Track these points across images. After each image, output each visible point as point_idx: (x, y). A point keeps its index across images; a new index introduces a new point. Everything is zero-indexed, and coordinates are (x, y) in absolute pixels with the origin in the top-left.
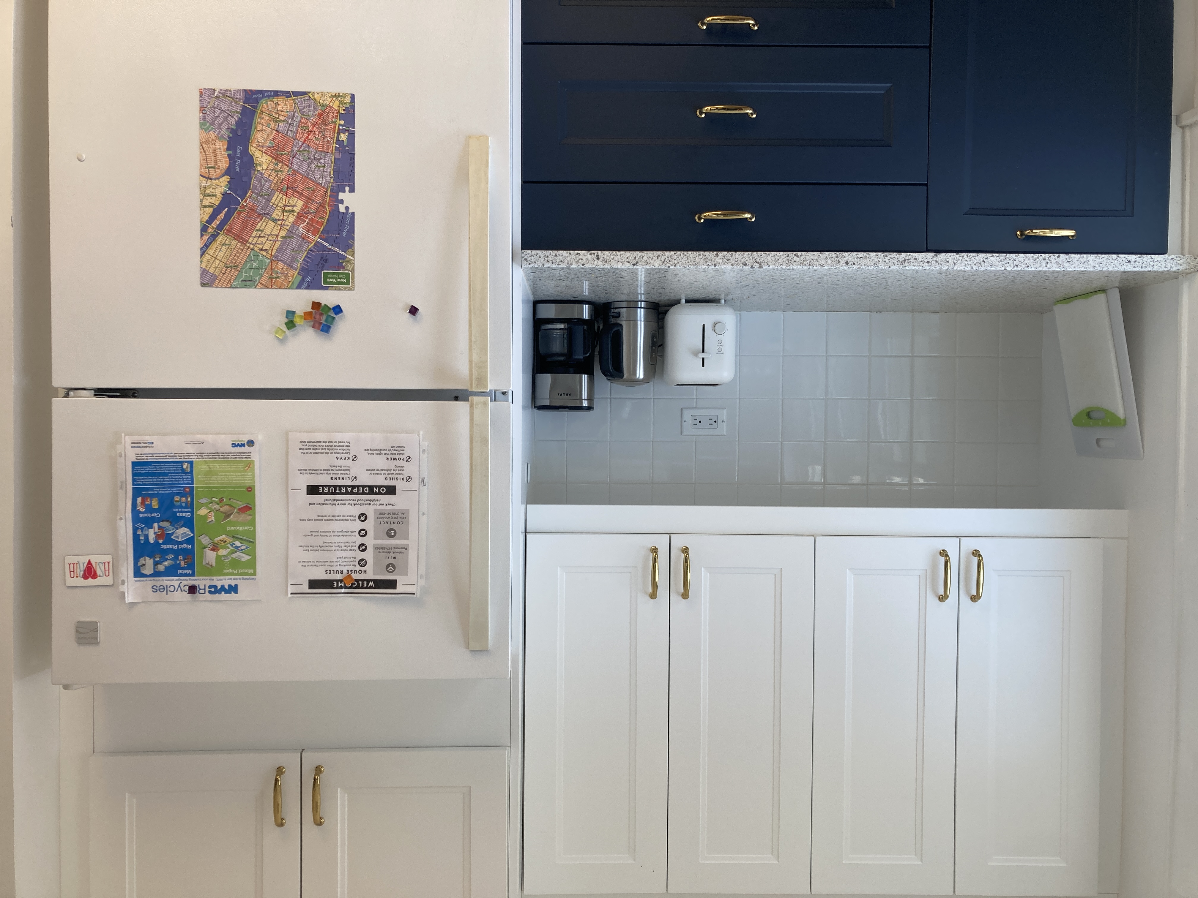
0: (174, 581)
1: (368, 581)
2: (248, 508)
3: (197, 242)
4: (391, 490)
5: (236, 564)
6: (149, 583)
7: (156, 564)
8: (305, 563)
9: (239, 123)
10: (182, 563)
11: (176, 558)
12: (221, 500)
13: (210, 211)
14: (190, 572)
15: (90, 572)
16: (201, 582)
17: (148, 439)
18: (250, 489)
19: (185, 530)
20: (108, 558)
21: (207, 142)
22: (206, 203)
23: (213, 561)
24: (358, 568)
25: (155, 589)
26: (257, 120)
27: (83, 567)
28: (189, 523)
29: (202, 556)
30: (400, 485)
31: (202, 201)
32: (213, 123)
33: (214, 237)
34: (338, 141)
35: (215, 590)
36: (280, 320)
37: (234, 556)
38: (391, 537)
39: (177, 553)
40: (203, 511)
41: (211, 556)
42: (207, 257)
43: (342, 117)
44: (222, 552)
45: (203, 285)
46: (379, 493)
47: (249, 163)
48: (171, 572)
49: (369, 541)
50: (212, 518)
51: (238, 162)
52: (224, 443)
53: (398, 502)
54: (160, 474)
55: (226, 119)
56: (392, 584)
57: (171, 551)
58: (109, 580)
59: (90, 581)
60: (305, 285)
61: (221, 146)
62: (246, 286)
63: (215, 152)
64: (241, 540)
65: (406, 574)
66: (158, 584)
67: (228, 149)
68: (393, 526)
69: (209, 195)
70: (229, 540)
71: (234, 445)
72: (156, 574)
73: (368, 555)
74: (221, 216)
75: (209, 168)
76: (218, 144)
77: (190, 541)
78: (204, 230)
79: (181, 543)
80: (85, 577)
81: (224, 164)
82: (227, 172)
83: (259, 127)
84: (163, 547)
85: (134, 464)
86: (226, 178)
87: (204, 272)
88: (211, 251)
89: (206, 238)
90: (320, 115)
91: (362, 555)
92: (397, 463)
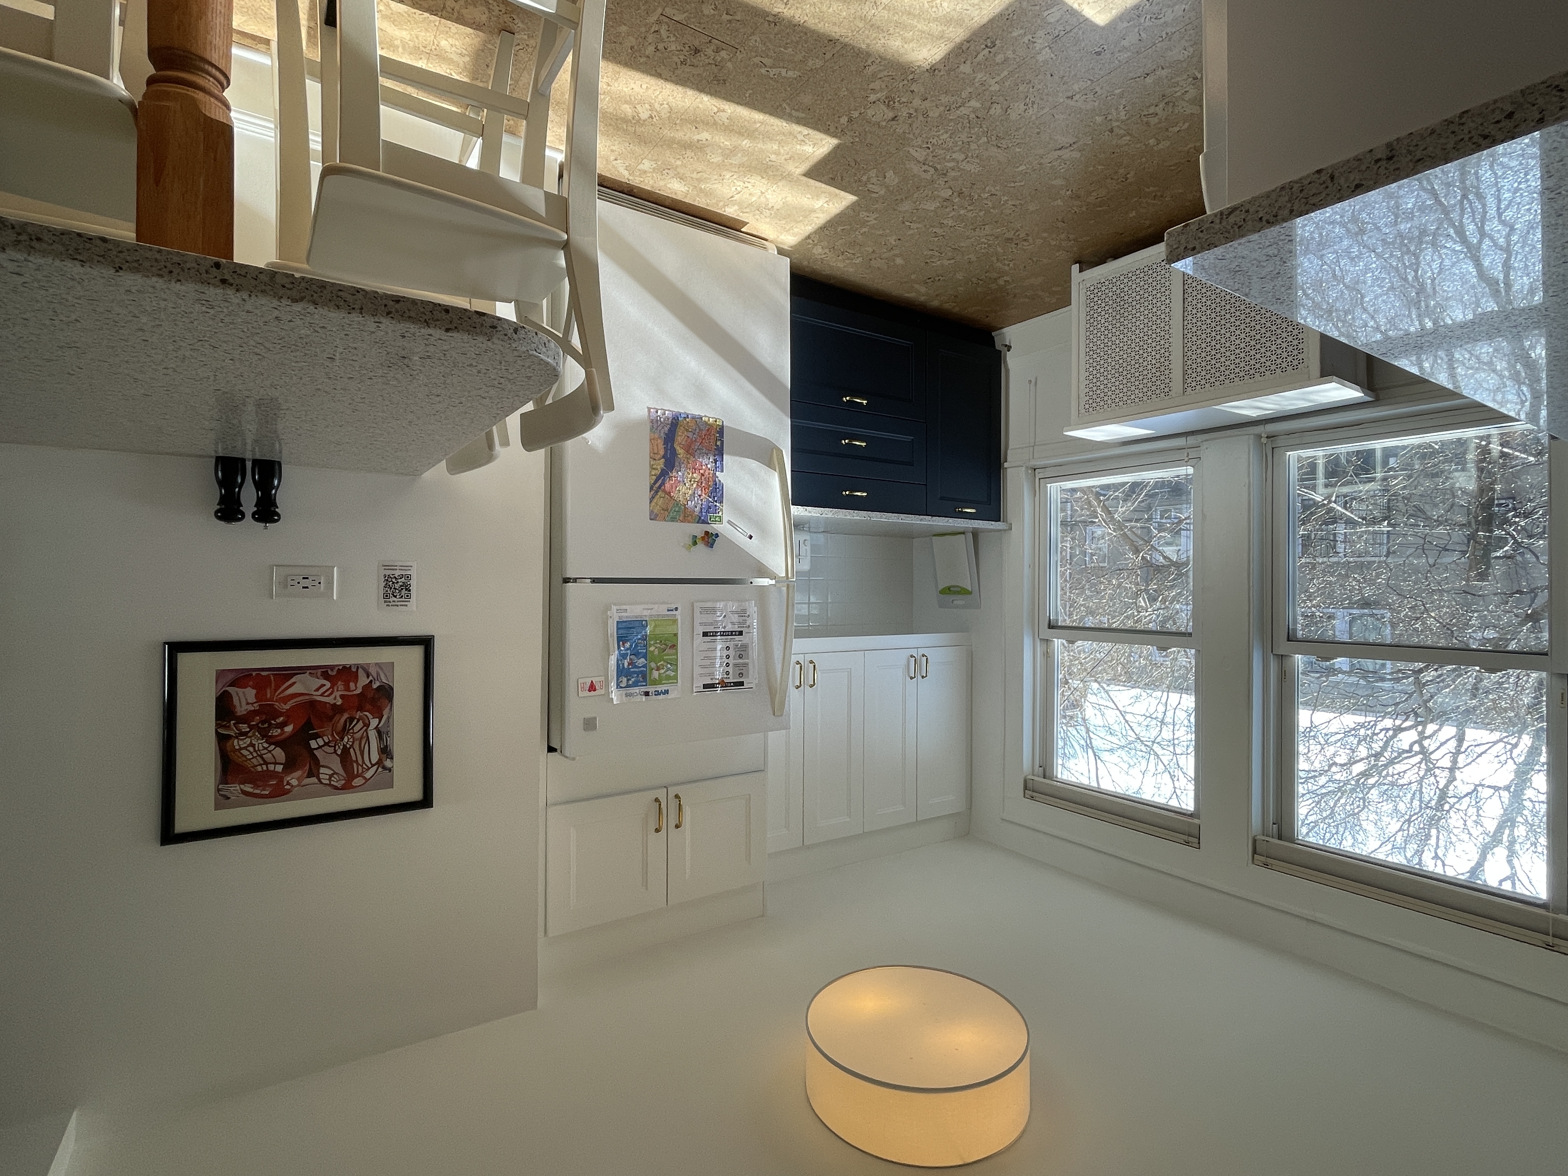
0: (636, 690)
1: (730, 683)
2: (674, 646)
3: (647, 495)
4: (741, 633)
5: (668, 678)
6: (623, 692)
7: (628, 680)
8: (701, 675)
9: (670, 430)
10: (641, 679)
11: (638, 676)
12: (661, 642)
13: (654, 478)
14: (644, 684)
15: (592, 688)
16: (651, 689)
17: (624, 607)
18: (676, 635)
19: (643, 660)
20: (602, 678)
21: (654, 439)
22: (653, 473)
23: (657, 677)
24: (726, 676)
25: (627, 695)
26: (678, 430)
27: (588, 685)
28: (645, 656)
29: (651, 673)
30: (744, 630)
31: (651, 472)
32: (657, 429)
33: (657, 492)
34: (716, 445)
35: (658, 693)
36: (689, 541)
37: (667, 673)
38: (740, 658)
39: (638, 673)
40: (652, 649)
41: (656, 674)
42: (653, 504)
43: (718, 432)
44: (662, 671)
45: (651, 519)
46: (735, 635)
47: (674, 453)
48: (635, 684)
49: (731, 661)
50: (656, 652)
51: (669, 451)
52: (662, 610)
53: (743, 639)
54: (631, 628)
55: (663, 428)
56: (742, 684)
57: (635, 672)
58: (603, 692)
59: (592, 693)
60: (700, 521)
61: (660, 442)
62: (672, 521)
63: (657, 445)
64: (671, 664)
65: (748, 677)
66: (628, 692)
67: (664, 444)
68: (742, 653)
69: (654, 469)
70: (665, 664)
71: (668, 610)
72: (628, 686)
73: (730, 669)
74: (660, 481)
75: (654, 454)
76: (659, 441)
77: (645, 666)
78: (651, 488)
79: (640, 667)
80: (589, 691)
81: (662, 452)
82: (663, 457)
83: (680, 434)
84: (632, 670)
85: (618, 622)
86: (663, 460)
87: (651, 512)
88: (655, 500)
89: (652, 493)
90: (708, 430)
91: (727, 669)
92: (743, 618)
